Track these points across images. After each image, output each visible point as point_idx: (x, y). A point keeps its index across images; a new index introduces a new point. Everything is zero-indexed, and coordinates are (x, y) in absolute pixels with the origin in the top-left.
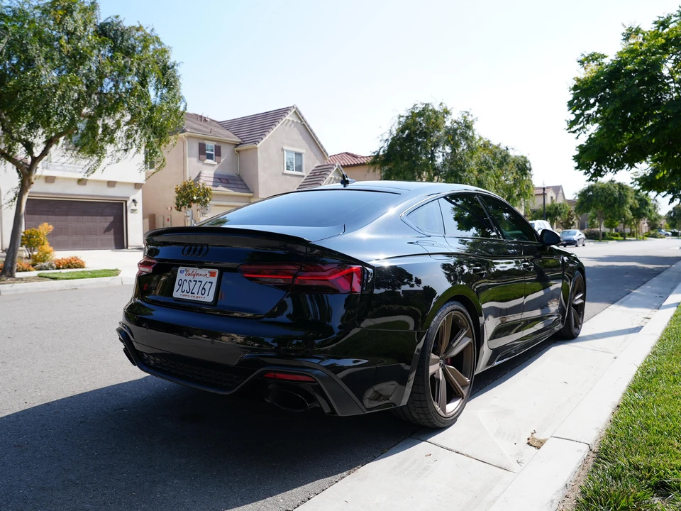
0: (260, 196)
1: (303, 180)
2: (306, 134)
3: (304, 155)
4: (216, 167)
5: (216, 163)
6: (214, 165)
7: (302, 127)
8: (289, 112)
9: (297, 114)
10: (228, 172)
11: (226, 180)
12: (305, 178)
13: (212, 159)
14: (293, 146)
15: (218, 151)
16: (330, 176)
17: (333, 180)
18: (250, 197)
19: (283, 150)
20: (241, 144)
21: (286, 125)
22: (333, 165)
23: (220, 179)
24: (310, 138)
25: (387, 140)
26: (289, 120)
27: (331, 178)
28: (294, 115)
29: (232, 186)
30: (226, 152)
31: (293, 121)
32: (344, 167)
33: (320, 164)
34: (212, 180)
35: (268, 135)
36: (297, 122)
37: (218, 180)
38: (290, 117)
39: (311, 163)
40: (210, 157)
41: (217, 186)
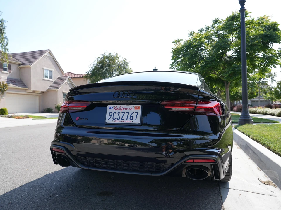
0: (32, 89)
1: (52, 83)
2: (55, 63)
3: (53, 72)
4: (8, 75)
5: (8, 73)
6: (7, 74)
7: (52, 60)
8: (46, 52)
9: (50, 53)
10: (14, 77)
11: (14, 81)
12: (53, 82)
13: (6, 71)
14: (48, 67)
15: (10, 67)
17: (67, 83)
18: (26, 90)
19: (43, 69)
20: (22, 65)
21: (45, 58)
22: (67, 77)
23: (10, 80)
24: (56, 64)
25: (93, 67)
26: (46, 56)
27: (66, 82)
28: (49, 54)
29: (16, 84)
30: (14, 68)
31: (48, 56)
32: (72, 78)
33: (60, 76)
34: (6, 80)
35: (36, 62)
36: (50, 57)
37: (10, 81)
38: (46, 54)
39: (56, 76)
40: (5, 69)
41: (9, 84)
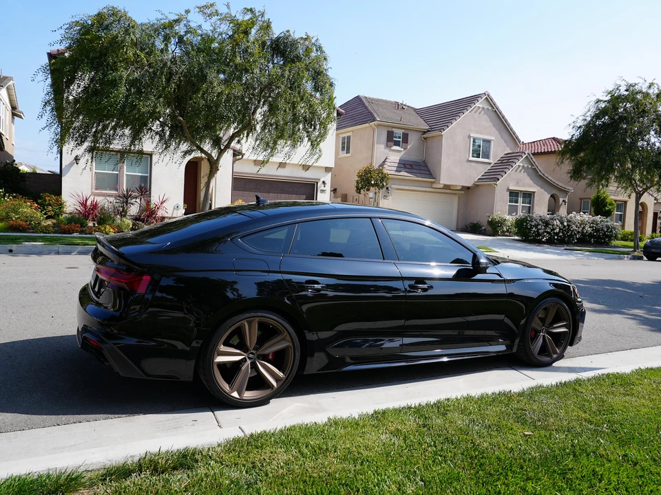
0: (441, 182)
1: (489, 167)
2: (498, 121)
3: (492, 142)
4: (402, 153)
5: (402, 149)
6: (400, 151)
7: (493, 115)
8: (479, 99)
9: (489, 100)
10: (414, 157)
11: (411, 165)
12: (492, 165)
13: (399, 146)
14: (481, 134)
15: (405, 138)
16: (517, 164)
17: (521, 168)
18: (432, 183)
19: (469, 137)
20: (428, 131)
21: (475, 112)
22: (523, 152)
23: (404, 165)
24: (501, 124)
25: (580, 127)
26: (479, 108)
27: (519, 166)
28: (486, 102)
29: (415, 171)
30: (413, 139)
31: (483, 108)
32: (534, 154)
33: (511, 152)
34: (396, 165)
35: (455, 123)
36: (488, 109)
37: (402, 166)
38: (480, 104)
39: (499, 150)
40: (397, 144)
41: (400, 171)
